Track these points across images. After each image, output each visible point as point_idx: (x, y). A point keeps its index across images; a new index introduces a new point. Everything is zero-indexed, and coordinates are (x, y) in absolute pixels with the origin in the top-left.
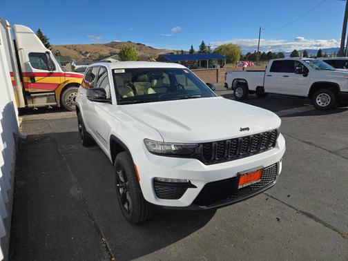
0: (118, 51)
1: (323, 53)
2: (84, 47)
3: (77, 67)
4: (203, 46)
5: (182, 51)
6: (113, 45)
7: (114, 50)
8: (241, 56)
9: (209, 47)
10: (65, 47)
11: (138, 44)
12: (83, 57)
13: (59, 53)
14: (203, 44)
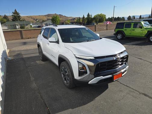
0: (51, 18)
1: (142, 17)
2: (35, 16)
3: (33, 26)
4: (88, 15)
5: (79, 17)
6: (48, 15)
7: (49, 18)
8: (106, 19)
9: (91, 15)
10: (27, 17)
11: (59, 15)
12: (35, 21)
13: (25, 20)
14: (89, 14)
